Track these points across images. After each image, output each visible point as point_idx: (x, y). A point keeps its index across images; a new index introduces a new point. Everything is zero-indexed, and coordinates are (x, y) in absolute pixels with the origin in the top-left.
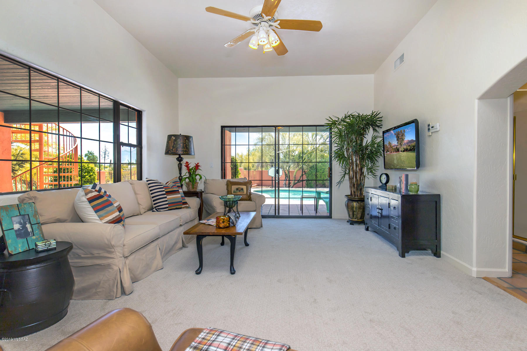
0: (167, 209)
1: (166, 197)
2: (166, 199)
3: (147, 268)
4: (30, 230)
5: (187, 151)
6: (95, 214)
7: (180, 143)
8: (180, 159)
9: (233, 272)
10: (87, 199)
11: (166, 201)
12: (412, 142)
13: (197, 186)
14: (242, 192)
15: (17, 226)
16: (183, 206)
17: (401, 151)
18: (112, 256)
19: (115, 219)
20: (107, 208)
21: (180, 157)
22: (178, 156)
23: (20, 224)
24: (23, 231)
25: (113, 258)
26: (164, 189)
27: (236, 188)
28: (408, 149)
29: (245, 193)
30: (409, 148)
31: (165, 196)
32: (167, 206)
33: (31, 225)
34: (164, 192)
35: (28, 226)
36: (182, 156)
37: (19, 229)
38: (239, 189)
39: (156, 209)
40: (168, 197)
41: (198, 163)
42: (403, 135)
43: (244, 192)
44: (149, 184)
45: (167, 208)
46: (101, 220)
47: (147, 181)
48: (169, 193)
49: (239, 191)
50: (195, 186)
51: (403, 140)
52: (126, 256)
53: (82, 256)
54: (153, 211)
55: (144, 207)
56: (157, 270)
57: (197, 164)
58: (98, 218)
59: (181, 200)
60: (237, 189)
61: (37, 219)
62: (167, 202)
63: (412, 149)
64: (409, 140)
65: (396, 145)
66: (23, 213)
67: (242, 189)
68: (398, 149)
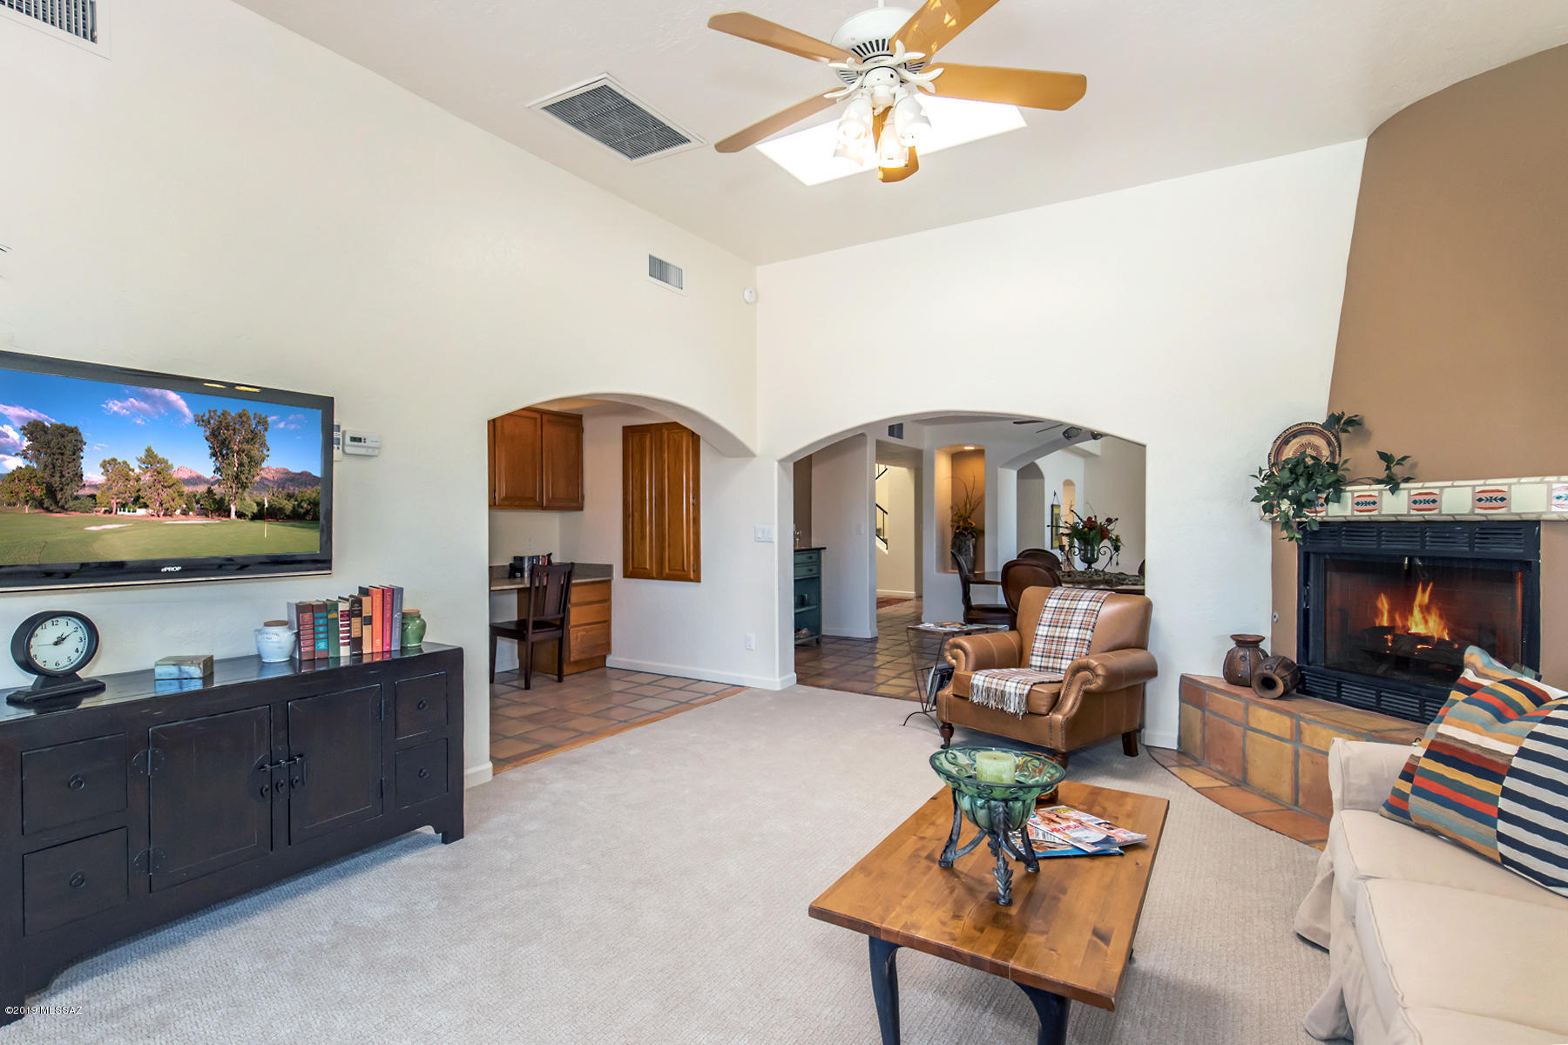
12: (305, 484)
17: (240, 515)
28: (281, 510)
30: (289, 506)
42: (253, 438)
51: (255, 462)
63: (307, 512)
64: (288, 472)
65: (206, 481)
68: (222, 500)
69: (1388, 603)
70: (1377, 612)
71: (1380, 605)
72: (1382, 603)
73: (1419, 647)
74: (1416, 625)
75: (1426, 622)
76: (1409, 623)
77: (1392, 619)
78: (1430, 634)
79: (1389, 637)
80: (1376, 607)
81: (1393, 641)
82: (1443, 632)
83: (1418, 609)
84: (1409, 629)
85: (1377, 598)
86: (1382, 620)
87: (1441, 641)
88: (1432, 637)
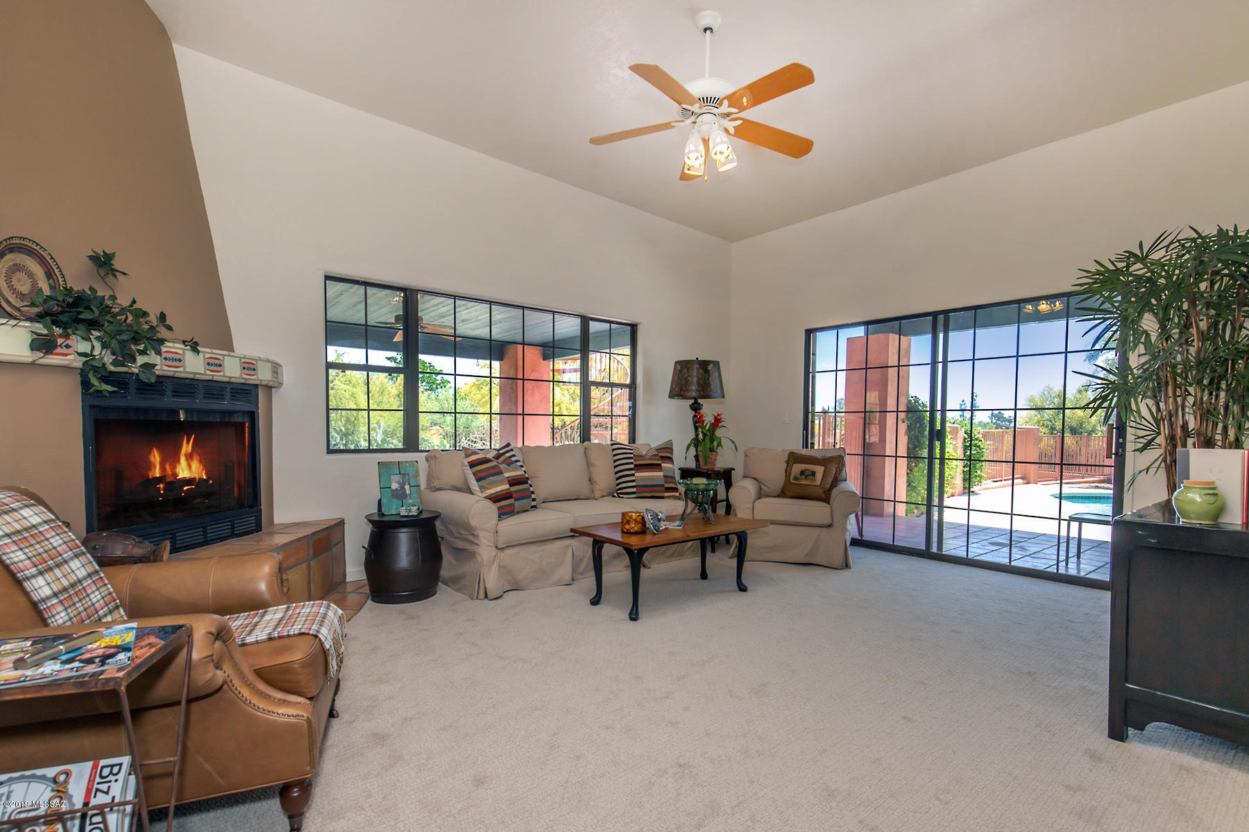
0: (635, 496)
1: (633, 475)
2: (633, 478)
3: (541, 577)
4: (408, 492)
5: (705, 391)
6: (475, 483)
7: (695, 373)
8: (696, 407)
9: (634, 616)
10: (468, 462)
11: (634, 481)
13: (715, 460)
14: (812, 480)
15: (395, 486)
16: (666, 494)
18: (477, 542)
19: (499, 494)
20: (491, 478)
21: (696, 402)
22: (693, 401)
23: (399, 483)
24: (400, 492)
25: (478, 545)
26: (632, 461)
27: (801, 470)
29: (818, 482)
31: (633, 472)
32: (634, 490)
33: (410, 486)
34: (632, 466)
35: (407, 487)
36: (699, 401)
37: (397, 489)
38: (806, 473)
39: (618, 494)
40: (637, 475)
41: (719, 415)
43: (815, 481)
44: (613, 450)
45: (634, 493)
46: (482, 492)
47: (612, 445)
48: (639, 467)
49: (806, 477)
50: (711, 459)
52: (500, 547)
53: (456, 535)
54: (614, 496)
55: (601, 488)
56: (557, 584)
57: (716, 415)
58: (479, 490)
59: (663, 483)
60: (802, 473)
61: (417, 481)
62: (634, 484)
66: (402, 472)
67: (813, 474)
69: (160, 457)
70: (150, 466)
71: (152, 459)
72: (154, 456)
73: (185, 488)
74: (183, 471)
75: (190, 466)
76: (177, 470)
77: (163, 469)
78: (193, 477)
79: (161, 486)
80: (150, 462)
81: (164, 489)
82: (202, 472)
83: (184, 457)
84: (177, 476)
85: (150, 453)
86: (155, 472)
87: (201, 480)
88: (195, 479)
